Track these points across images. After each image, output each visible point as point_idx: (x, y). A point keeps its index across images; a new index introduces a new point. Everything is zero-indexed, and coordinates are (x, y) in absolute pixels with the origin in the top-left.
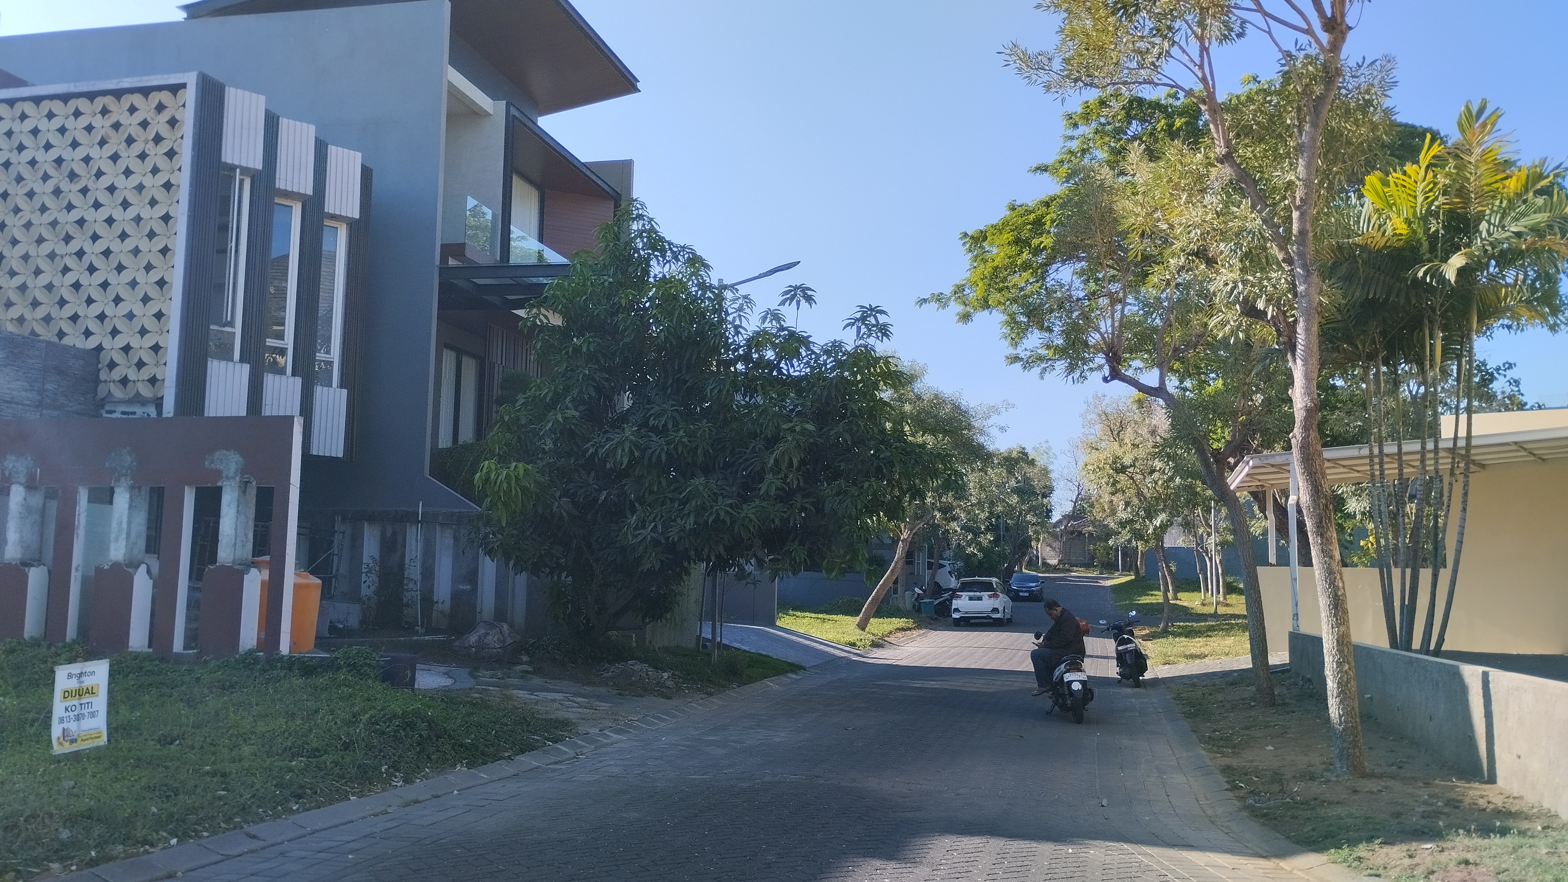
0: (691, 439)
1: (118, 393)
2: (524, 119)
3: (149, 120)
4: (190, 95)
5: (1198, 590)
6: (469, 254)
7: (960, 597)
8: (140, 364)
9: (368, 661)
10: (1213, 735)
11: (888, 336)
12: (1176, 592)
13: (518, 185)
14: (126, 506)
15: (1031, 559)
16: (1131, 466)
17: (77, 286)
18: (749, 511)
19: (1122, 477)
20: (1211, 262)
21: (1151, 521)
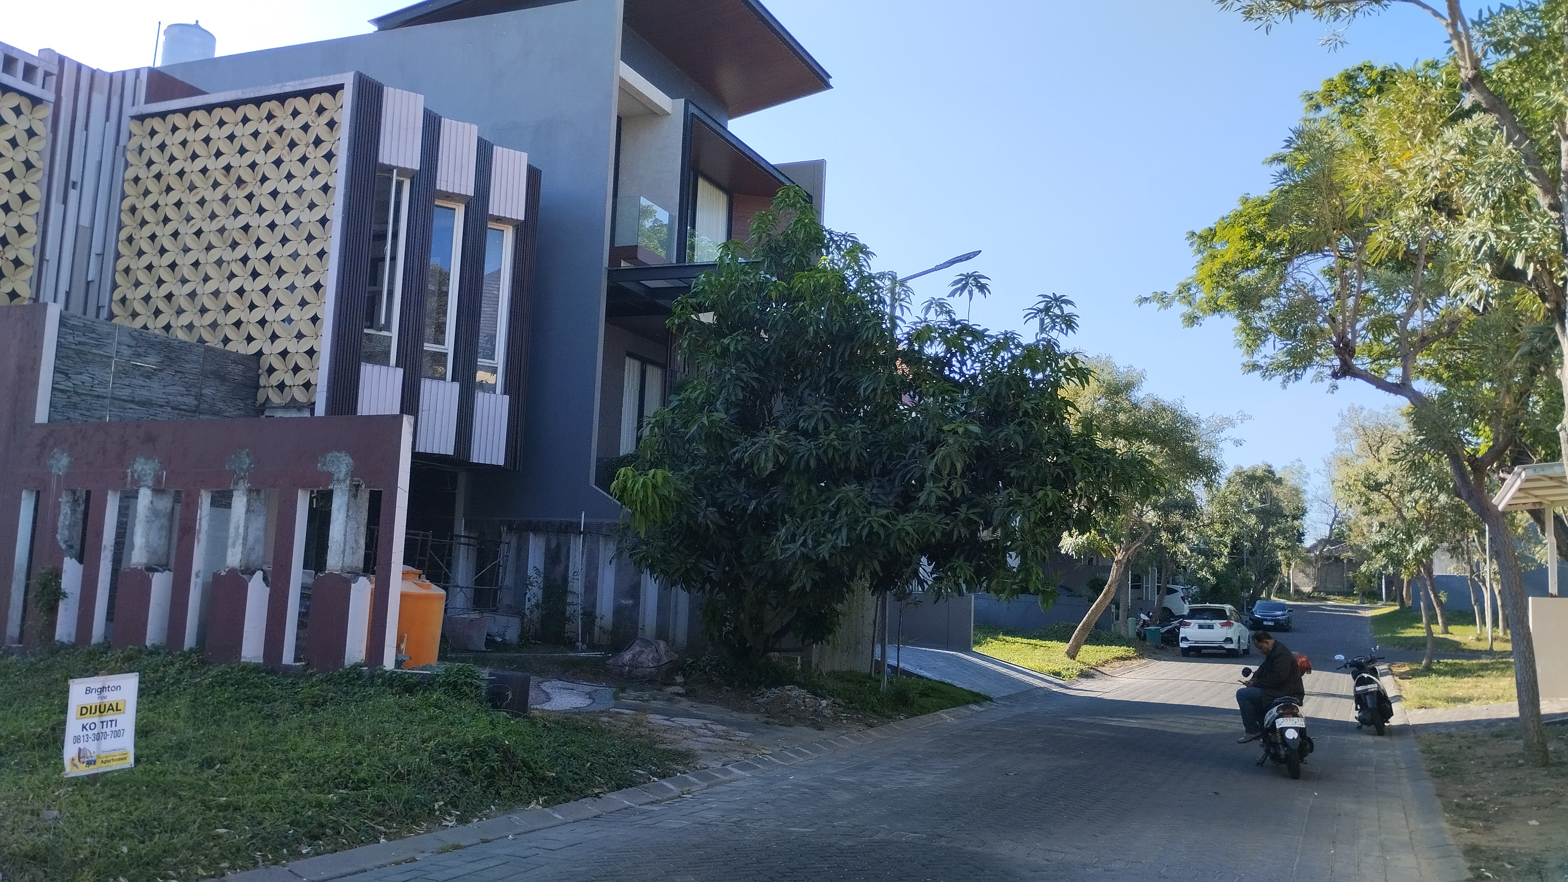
0: (844, 442)
1: (276, 398)
2: (703, 117)
3: (310, 123)
4: (347, 97)
5: (1474, 623)
6: (641, 256)
7: (1188, 624)
8: (297, 369)
9: (469, 680)
10: (1462, 802)
11: (1072, 328)
12: (1446, 624)
13: (704, 189)
14: (244, 510)
15: (1281, 587)
16: (1387, 483)
17: (241, 292)
19: (1375, 496)
20: (1452, 214)
21: (1411, 546)
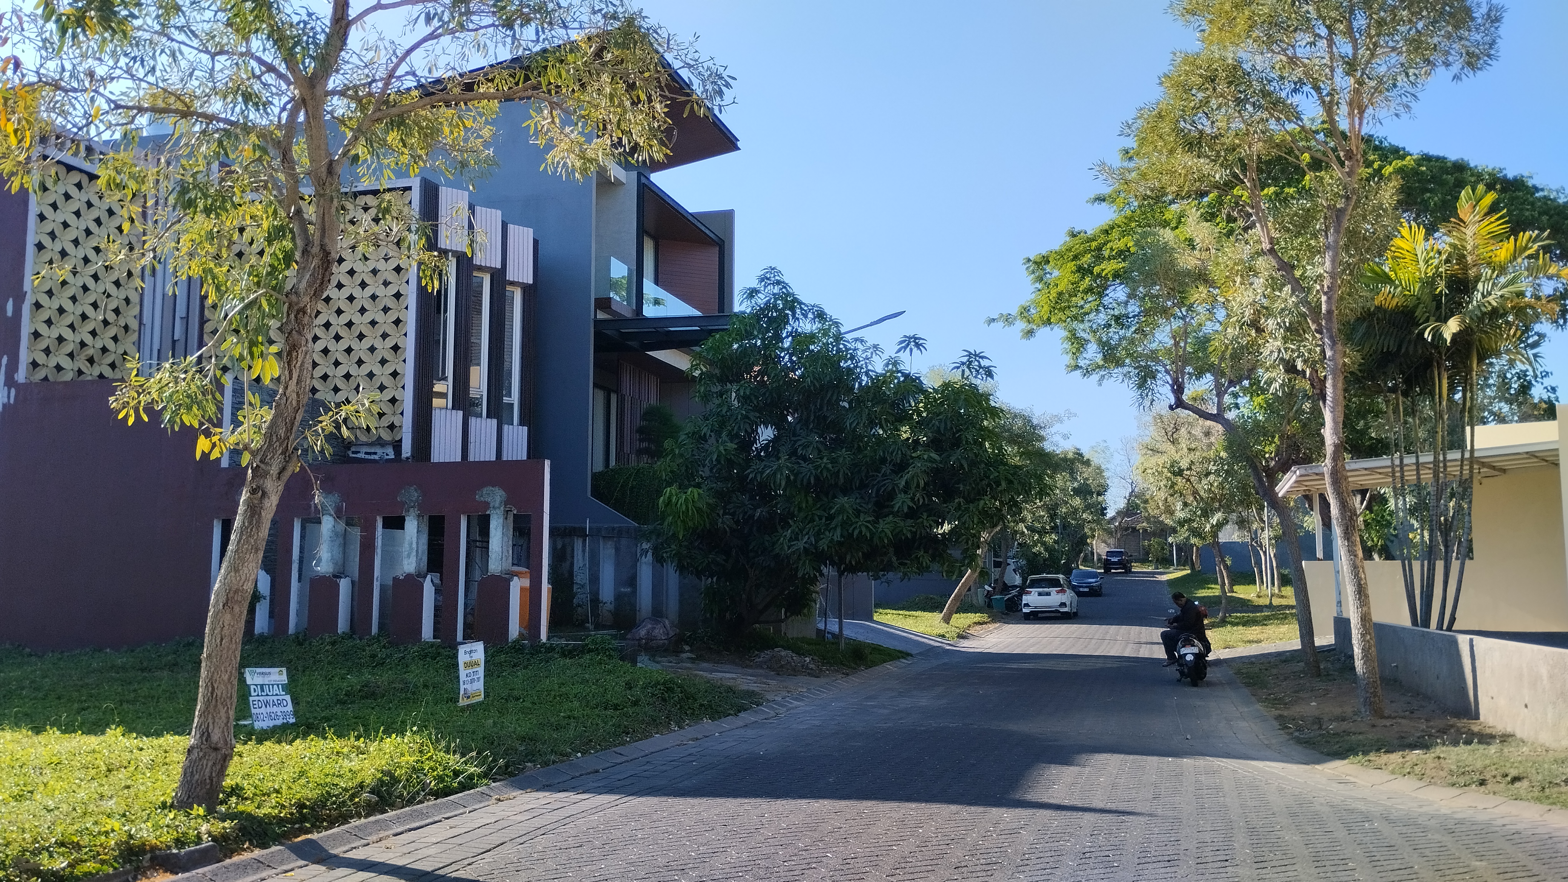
0: (834, 465)
1: (363, 437)
4: (415, 196)
5: (1254, 582)
6: (613, 308)
7: (1029, 593)
10: (1269, 697)
11: (991, 377)
12: (1232, 585)
13: (647, 244)
14: (415, 530)
15: (1086, 556)
16: (1188, 469)
17: (326, 351)
18: (886, 526)
19: (1179, 480)
20: (1260, 332)
21: (1207, 520)
